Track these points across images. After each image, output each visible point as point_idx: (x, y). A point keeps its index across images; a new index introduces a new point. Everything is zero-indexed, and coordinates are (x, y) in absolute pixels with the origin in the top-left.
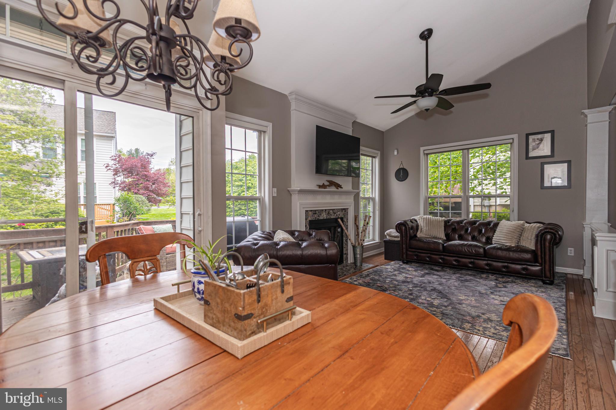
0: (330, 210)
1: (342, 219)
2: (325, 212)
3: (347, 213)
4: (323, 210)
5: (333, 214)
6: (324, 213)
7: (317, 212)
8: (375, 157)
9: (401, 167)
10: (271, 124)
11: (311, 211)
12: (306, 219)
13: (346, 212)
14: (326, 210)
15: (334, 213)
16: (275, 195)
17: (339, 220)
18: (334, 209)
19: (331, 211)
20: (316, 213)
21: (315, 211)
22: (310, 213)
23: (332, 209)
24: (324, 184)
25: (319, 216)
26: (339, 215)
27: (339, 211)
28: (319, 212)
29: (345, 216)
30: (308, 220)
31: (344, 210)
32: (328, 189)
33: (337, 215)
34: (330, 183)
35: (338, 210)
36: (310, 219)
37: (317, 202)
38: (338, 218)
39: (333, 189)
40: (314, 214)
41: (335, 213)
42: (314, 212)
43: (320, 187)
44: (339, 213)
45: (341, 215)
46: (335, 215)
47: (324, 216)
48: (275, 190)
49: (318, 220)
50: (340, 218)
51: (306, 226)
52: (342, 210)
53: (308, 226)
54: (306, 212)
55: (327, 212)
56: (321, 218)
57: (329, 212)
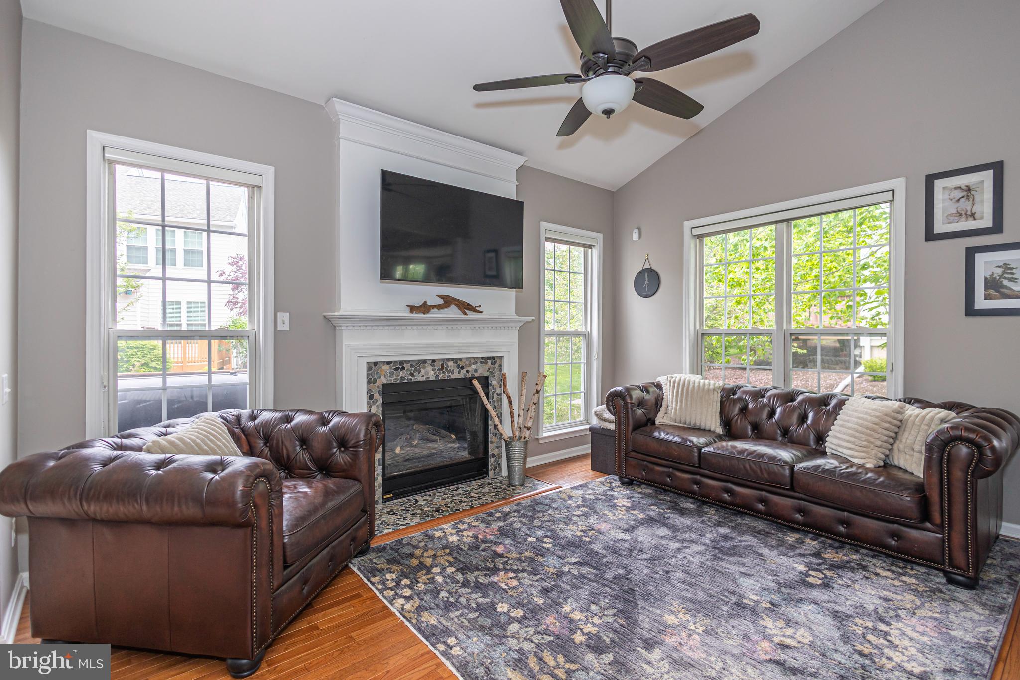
0: (448, 360)
1: (485, 382)
2: (433, 365)
3: (500, 366)
4: (425, 361)
5: (456, 370)
6: (429, 368)
7: (407, 366)
8: (590, 246)
9: (647, 266)
10: (272, 169)
11: (389, 363)
12: (371, 381)
13: (496, 365)
14: (434, 361)
15: (458, 366)
16: (284, 327)
17: (475, 383)
18: (460, 359)
19: (451, 363)
20: (403, 368)
21: (401, 362)
22: (386, 367)
23: (453, 359)
24: (425, 302)
25: (412, 375)
26: (476, 370)
27: (475, 363)
28: (412, 366)
29: (492, 373)
30: (379, 383)
31: (489, 362)
32: (434, 314)
33: (468, 372)
34: (445, 302)
35: (474, 361)
36: (383, 380)
37: (406, 344)
38: (473, 378)
39: (453, 313)
40: (397, 369)
41: (463, 368)
42: (400, 366)
43: (413, 309)
44: (474, 367)
45: (482, 371)
46: (464, 371)
47: (427, 373)
48: (284, 317)
49: (410, 383)
50: (478, 378)
51: (371, 397)
52: (484, 360)
53: (377, 396)
54: (373, 367)
55: (438, 365)
56: (419, 378)
57: (443, 365)
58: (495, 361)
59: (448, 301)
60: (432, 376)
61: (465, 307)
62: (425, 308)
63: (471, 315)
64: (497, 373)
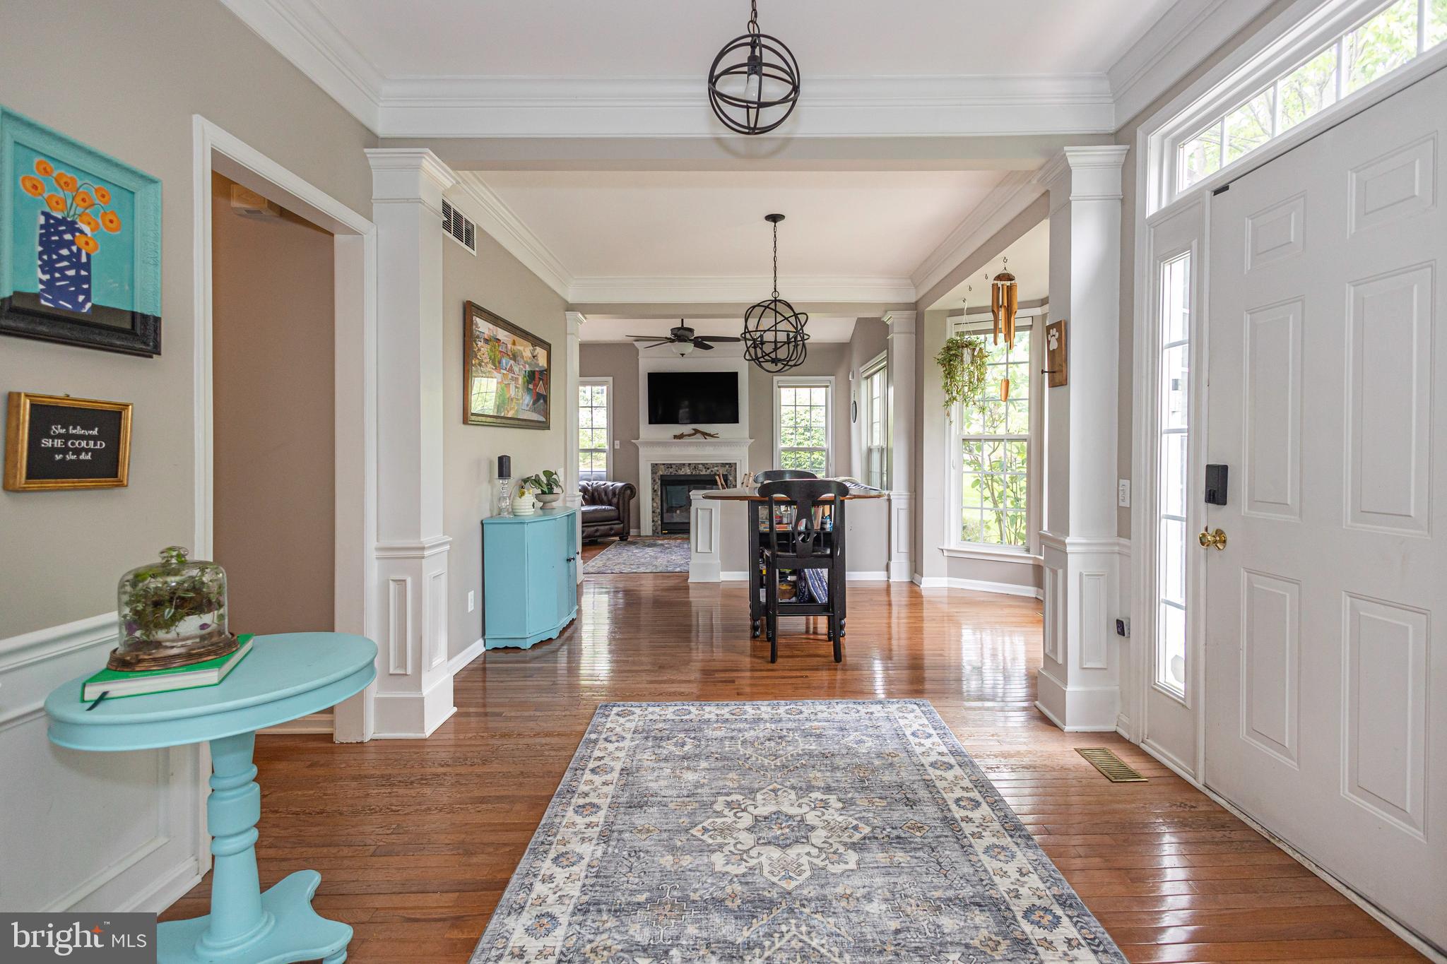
0: (699, 464)
1: (725, 477)
2: (689, 466)
3: (735, 468)
4: (684, 464)
5: (704, 470)
6: (687, 468)
7: (674, 466)
9: (854, 399)
10: (611, 378)
11: (664, 464)
12: (654, 473)
13: (733, 468)
14: (690, 464)
15: (705, 468)
16: (617, 447)
17: (717, 477)
18: (707, 464)
19: (700, 466)
20: (672, 467)
21: (671, 464)
22: (662, 466)
23: (702, 464)
24: (682, 433)
25: (677, 471)
26: (717, 471)
28: (677, 466)
29: (729, 473)
30: (658, 474)
31: (727, 466)
32: (687, 439)
33: (712, 471)
34: (695, 432)
35: (717, 465)
36: (661, 473)
37: (672, 455)
38: (715, 474)
39: (700, 439)
40: (667, 467)
41: (708, 468)
42: (670, 466)
43: (675, 437)
44: (716, 468)
45: (722, 472)
46: (710, 470)
47: (686, 470)
48: (617, 442)
49: (675, 474)
50: (719, 475)
51: (654, 481)
52: (724, 465)
53: (657, 480)
54: (655, 467)
55: (693, 466)
56: (681, 473)
57: (696, 466)
58: (732, 466)
59: (697, 431)
60: (688, 472)
61: (705, 434)
62: (681, 436)
63: (710, 440)
64: (733, 473)
